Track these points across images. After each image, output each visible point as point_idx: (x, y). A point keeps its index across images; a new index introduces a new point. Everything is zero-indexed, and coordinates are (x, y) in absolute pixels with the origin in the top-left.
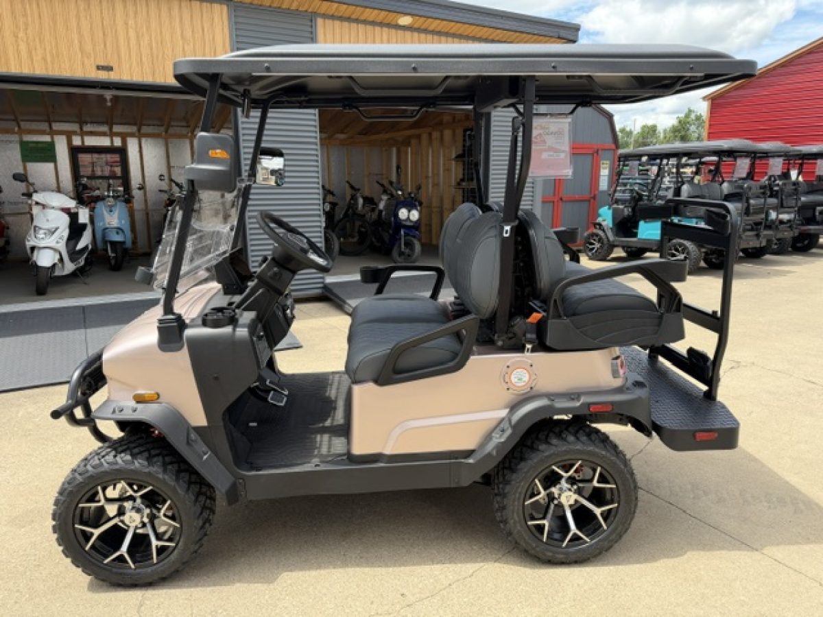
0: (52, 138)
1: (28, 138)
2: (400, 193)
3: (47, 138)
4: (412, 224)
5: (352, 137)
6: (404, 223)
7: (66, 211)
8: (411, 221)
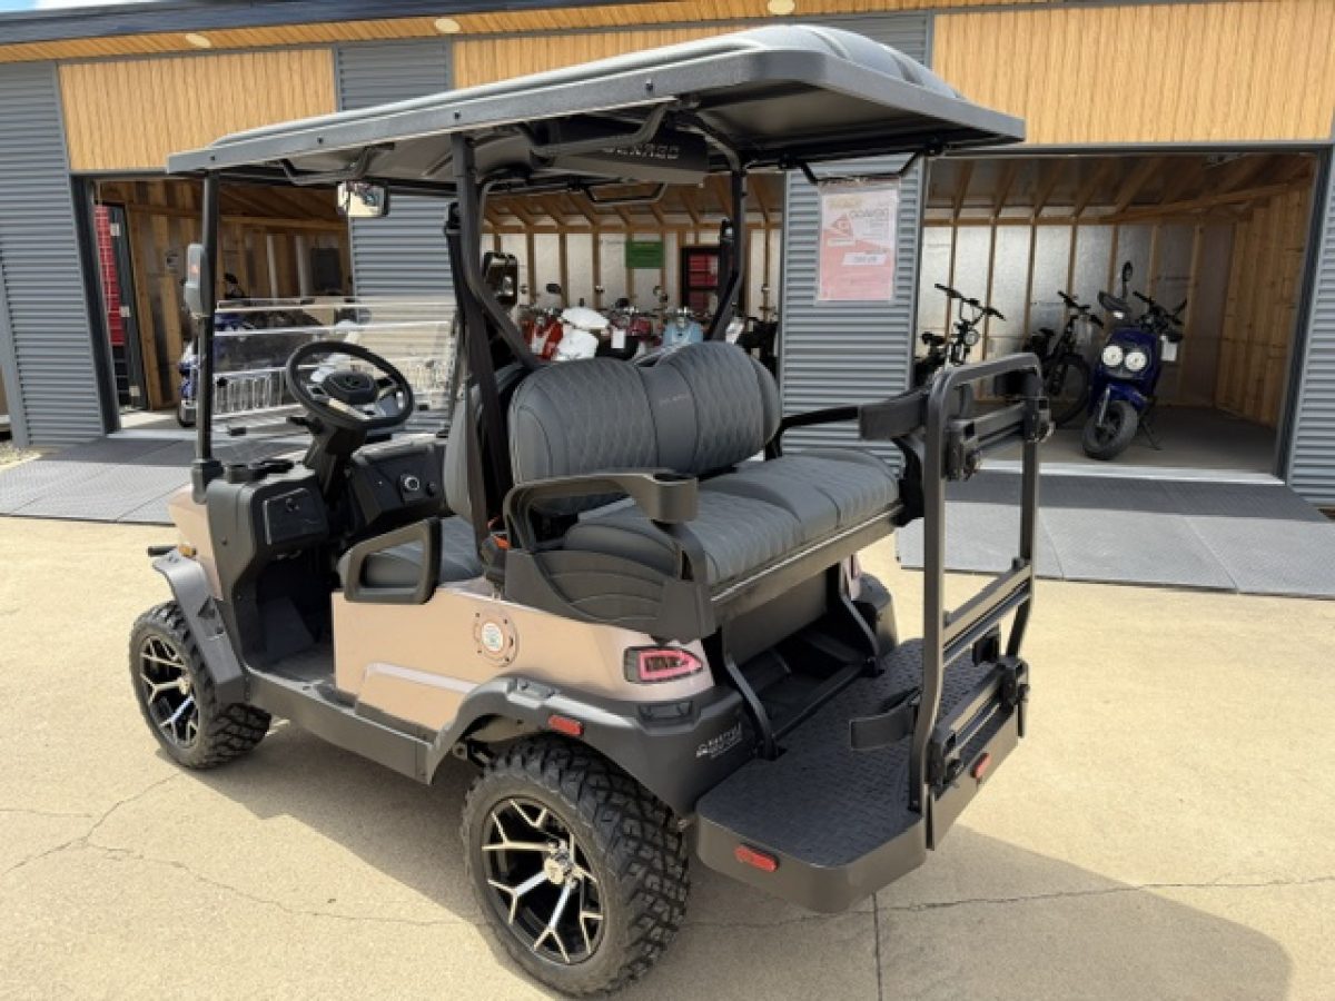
0: (663, 237)
1: (638, 237)
2: (1119, 315)
3: (655, 237)
4: (1128, 376)
5: (1123, 211)
6: (1111, 373)
7: (596, 333)
8: (1128, 371)
